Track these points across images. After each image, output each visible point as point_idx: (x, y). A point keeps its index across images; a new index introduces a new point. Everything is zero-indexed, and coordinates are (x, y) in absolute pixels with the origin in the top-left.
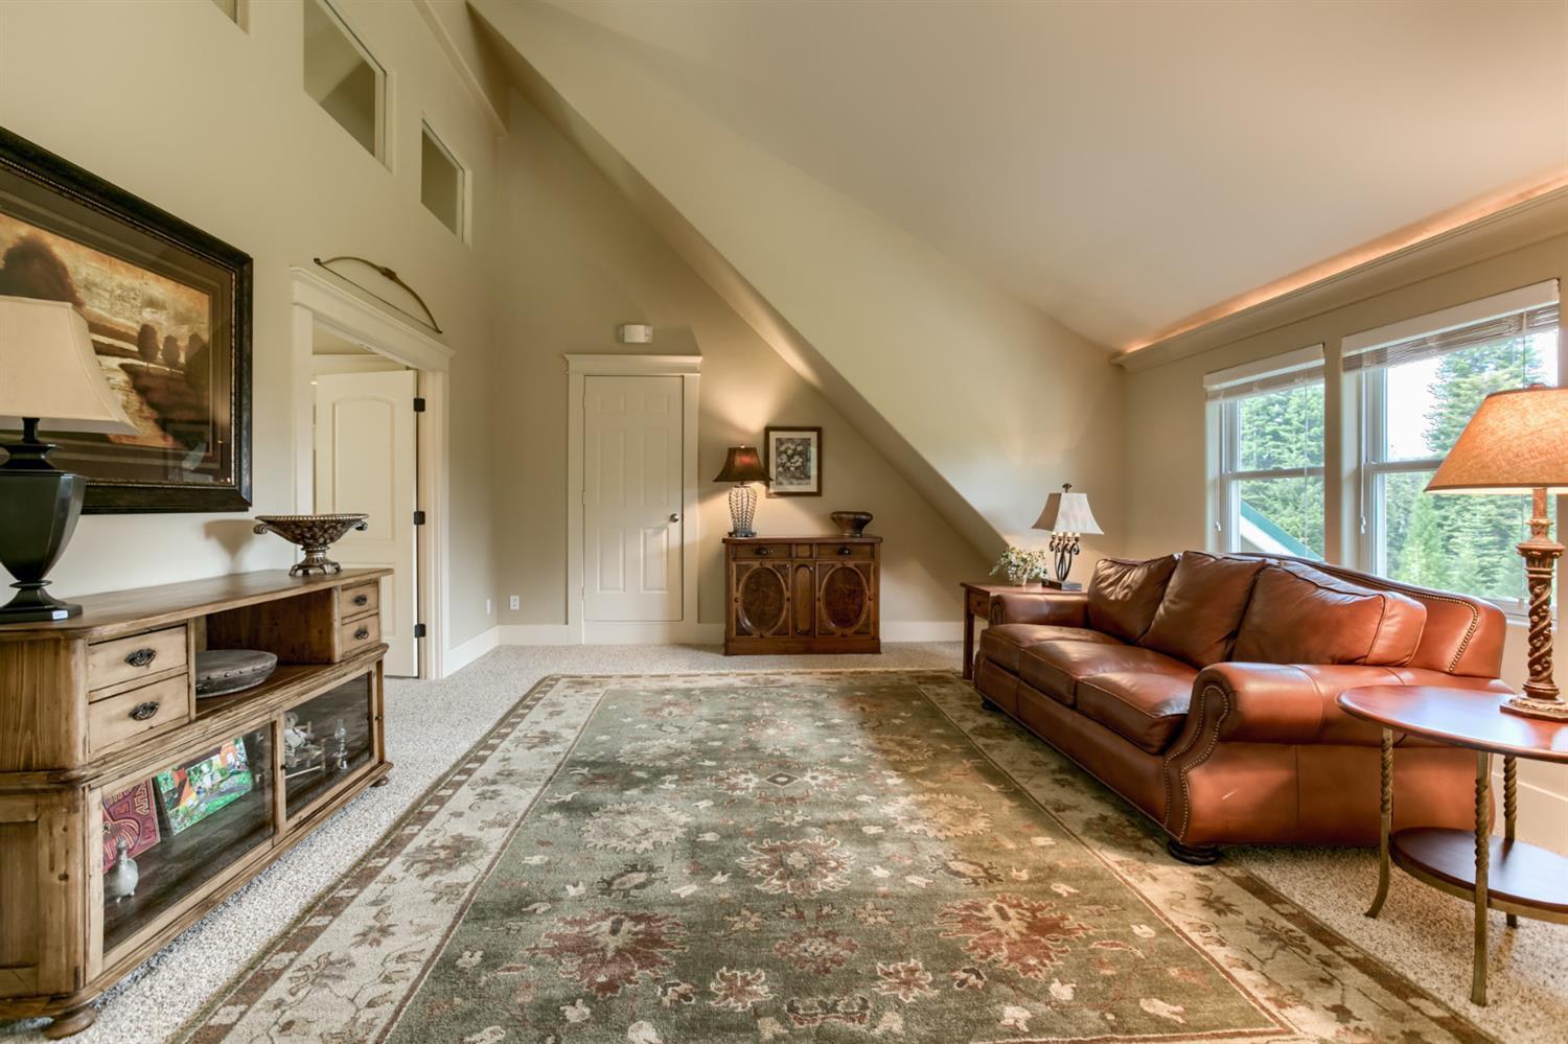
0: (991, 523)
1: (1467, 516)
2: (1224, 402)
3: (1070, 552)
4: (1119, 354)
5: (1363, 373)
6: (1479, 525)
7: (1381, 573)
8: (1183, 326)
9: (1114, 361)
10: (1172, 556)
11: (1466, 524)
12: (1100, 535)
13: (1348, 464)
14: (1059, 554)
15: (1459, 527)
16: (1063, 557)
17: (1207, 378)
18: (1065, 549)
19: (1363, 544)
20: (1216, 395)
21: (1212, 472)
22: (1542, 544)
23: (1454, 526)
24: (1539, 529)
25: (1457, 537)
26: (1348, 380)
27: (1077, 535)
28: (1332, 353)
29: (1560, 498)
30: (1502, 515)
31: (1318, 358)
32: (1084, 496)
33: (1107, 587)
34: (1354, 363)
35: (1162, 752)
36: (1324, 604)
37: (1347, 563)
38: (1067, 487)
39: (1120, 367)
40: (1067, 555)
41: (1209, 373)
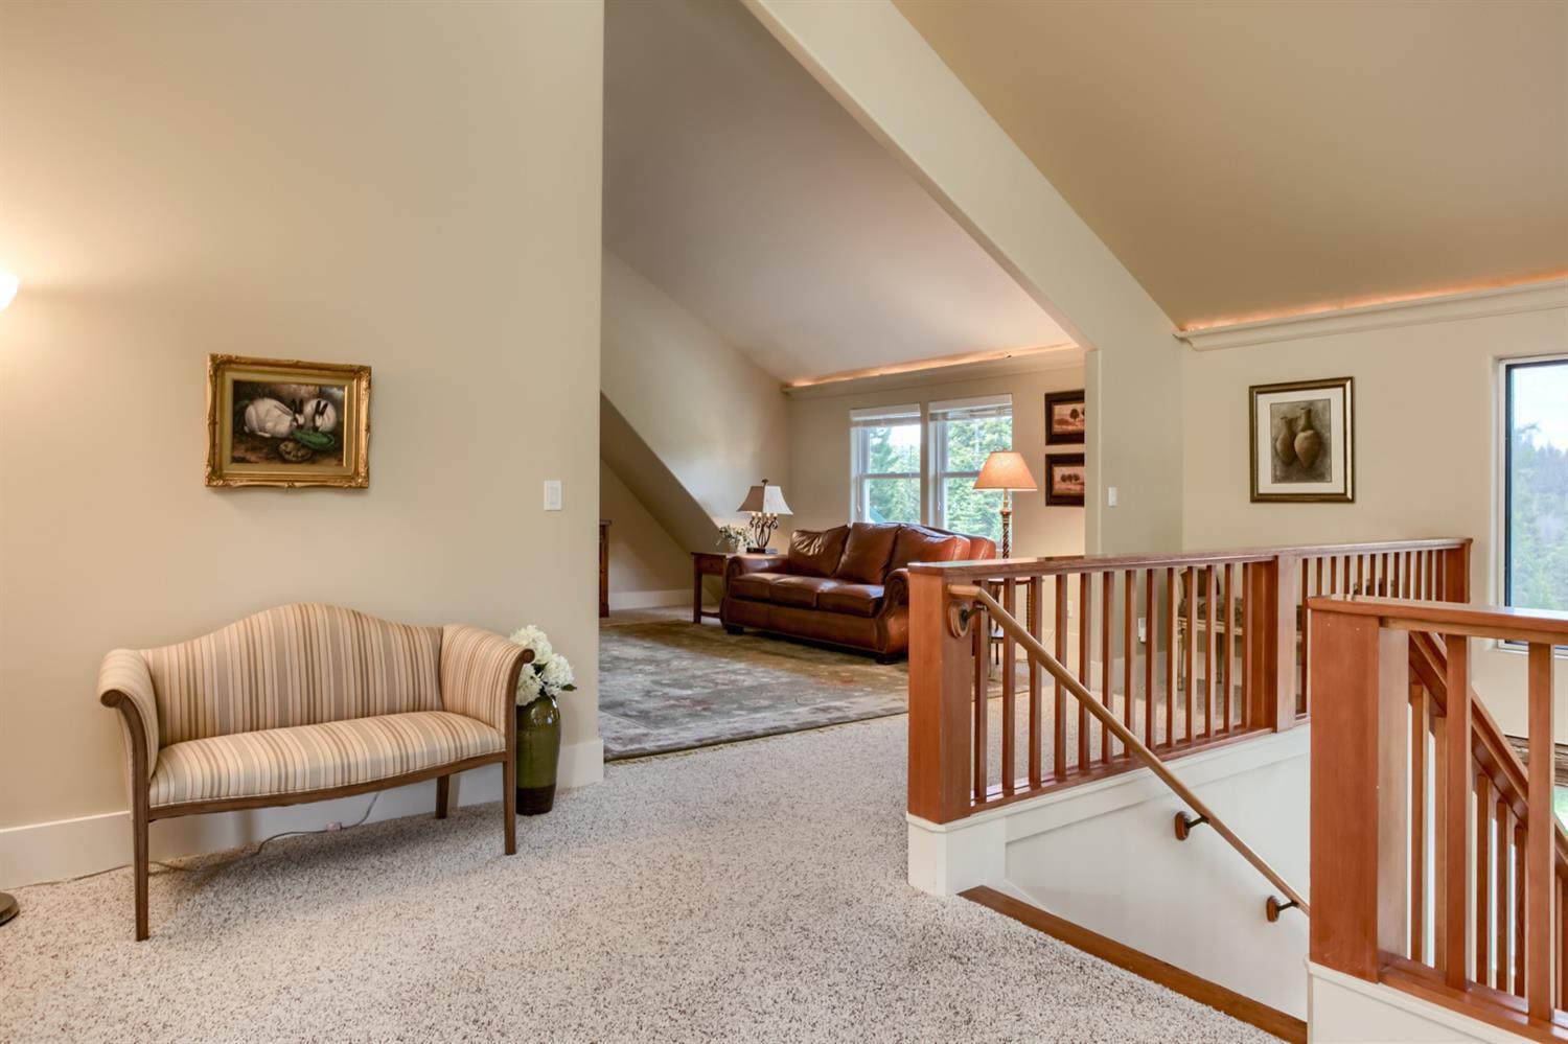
0: (702, 505)
1: (964, 505)
2: (861, 429)
3: (769, 527)
4: (787, 386)
5: (938, 423)
6: (973, 513)
7: (946, 528)
8: (846, 375)
9: (785, 390)
10: (846, 526)
11: (964, 513)
12: (789, 516)
13: (931, 472)
14: (759, 530)
15: (958, 516)
16: (762, 531)
17: (852, 412)
18: (766, 524)
19: (938, 515)
20: (857, 424)
21: (854, 473)
22: (1006, 510)
23: (955, 515)
24: (1006, 505)
25: (956, 526)
26: (931, 425)
27: (775, 515)
28: (924, 410)
29: (1014, 493)
30: (987, 504)
31: (916, 410)
32: (779, 488)
33: (804, 547)
34: (934, 417)
35: (873, 615)
36: (932, 544)
37: (931, 525)
38: (765, 481)
39: (787, 394)
40: (766, 529)
41: (854, 409)
